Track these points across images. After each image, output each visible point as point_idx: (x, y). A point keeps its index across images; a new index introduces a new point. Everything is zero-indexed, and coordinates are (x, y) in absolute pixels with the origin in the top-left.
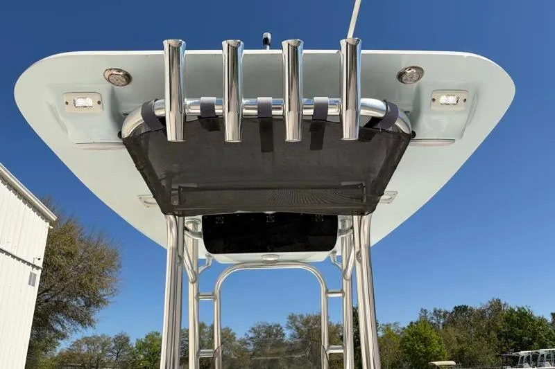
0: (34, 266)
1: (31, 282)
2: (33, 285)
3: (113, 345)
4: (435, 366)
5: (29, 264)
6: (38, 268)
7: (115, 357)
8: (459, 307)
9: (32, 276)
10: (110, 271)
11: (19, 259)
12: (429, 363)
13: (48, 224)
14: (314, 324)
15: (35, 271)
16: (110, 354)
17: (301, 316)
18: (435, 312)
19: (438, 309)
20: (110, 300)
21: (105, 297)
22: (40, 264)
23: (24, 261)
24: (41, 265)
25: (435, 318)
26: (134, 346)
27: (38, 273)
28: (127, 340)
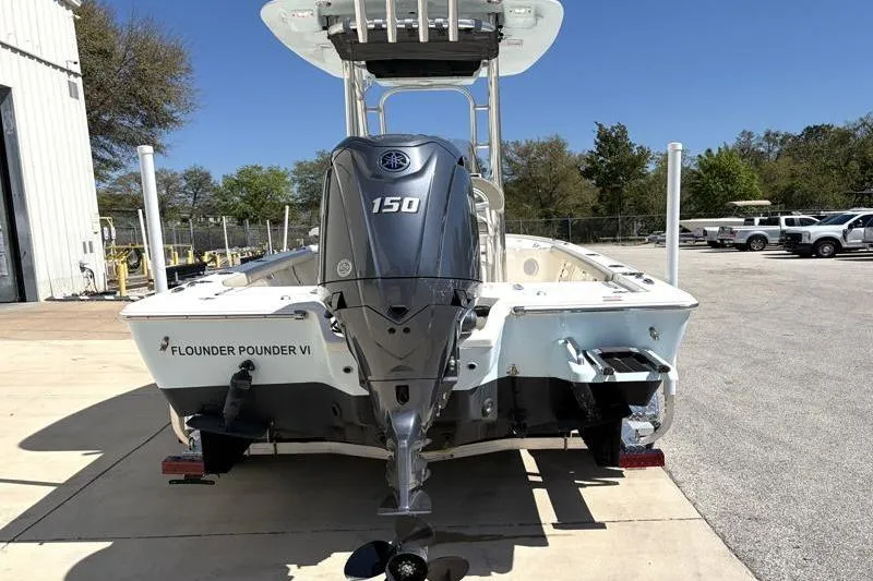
0: (70, 72)
1: (73, 93)
2: (77, 98)
3: (184, 183)
4: (735, 206)
5: (62, 70)
6: (76, 75)
7: (191, 200)
8: (815, 127)
9: (72, 86)
10: (173, 77)
11: (48, 64)
12: (727, 204)
13: (70, 12)
14: (539, 155)
15: (72, 78)
16: (183, 195)
17: (516, 144)
18: (767, 135)
19: (773, 131)
20: (182, 118)
21: (174, 115)
22: (77, 69)
23: (55, 67)
24: (79, 71)
25: (766, 144)
26: (221, 185)
27: (79, 81)
28: (207, 177)
